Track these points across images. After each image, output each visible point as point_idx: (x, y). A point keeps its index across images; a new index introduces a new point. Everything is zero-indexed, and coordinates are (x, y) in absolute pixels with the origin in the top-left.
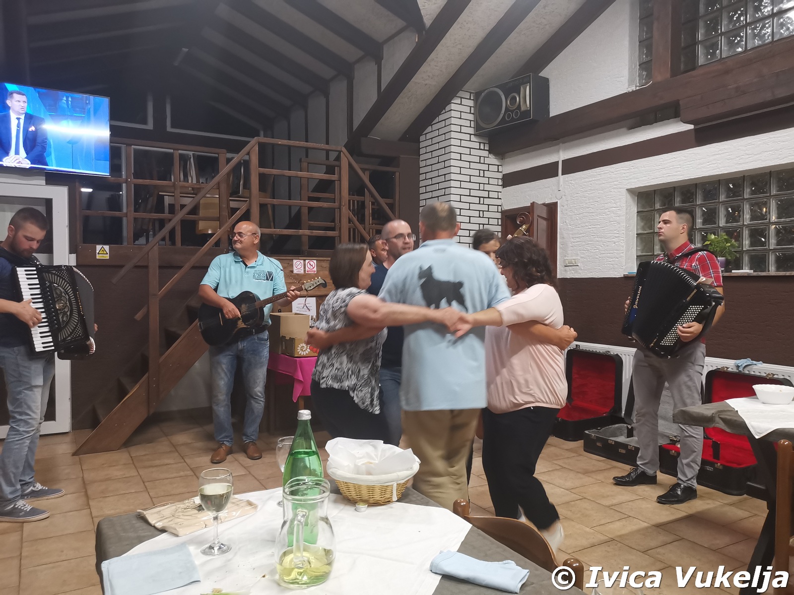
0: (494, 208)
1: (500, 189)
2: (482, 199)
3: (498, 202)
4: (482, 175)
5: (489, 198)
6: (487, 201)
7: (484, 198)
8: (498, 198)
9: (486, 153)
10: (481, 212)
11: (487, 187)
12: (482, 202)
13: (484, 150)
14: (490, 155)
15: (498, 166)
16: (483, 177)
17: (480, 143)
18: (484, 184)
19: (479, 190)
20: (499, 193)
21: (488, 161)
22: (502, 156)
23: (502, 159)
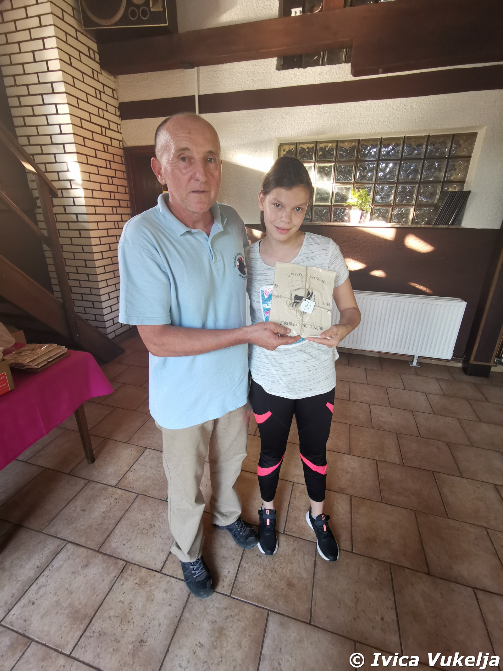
0: (115, 143)
1: (117, 120)
2: (103, 129)
3: (118, 136)
4: (98, 96)
5: (109, 129)
6: (109, 133)
7: (106, 128)
8: (118, 132)
9: (97, 67)
10: (105, 146)
11: (107, 115)
12: (104, 134)
13: (94, 60)
14: (103, 72)
15: (113, 90)
16: (101, 100)
17: (89, 48)
18: (103, 110)
19: (99, 116)
20: (119, 126)
21: (101, 78)
22: (115, 77)
23: (115, 82)
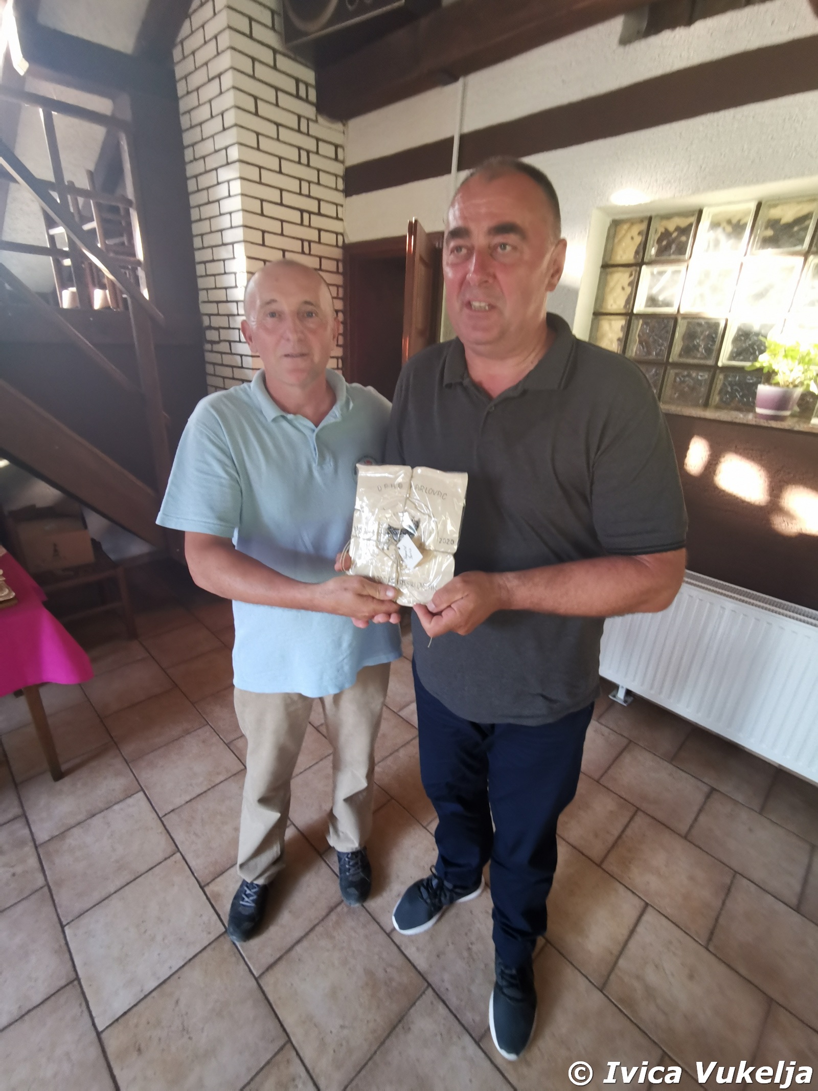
0: (328, 238)
4: (304, 160)
10: (306, 244)
12: (306, 222)
13: (307, 100)
14: (320, 119)
15: (337, 147)
16: (308, 165)
17: (298, 81)
18: (309, 182)
19: (300, 194)
20: (339, 208)
21: (315, 129)
22: (344, 125)
23: (344, 133)
